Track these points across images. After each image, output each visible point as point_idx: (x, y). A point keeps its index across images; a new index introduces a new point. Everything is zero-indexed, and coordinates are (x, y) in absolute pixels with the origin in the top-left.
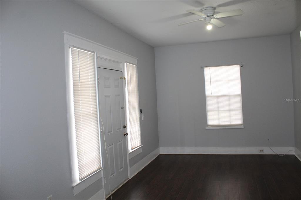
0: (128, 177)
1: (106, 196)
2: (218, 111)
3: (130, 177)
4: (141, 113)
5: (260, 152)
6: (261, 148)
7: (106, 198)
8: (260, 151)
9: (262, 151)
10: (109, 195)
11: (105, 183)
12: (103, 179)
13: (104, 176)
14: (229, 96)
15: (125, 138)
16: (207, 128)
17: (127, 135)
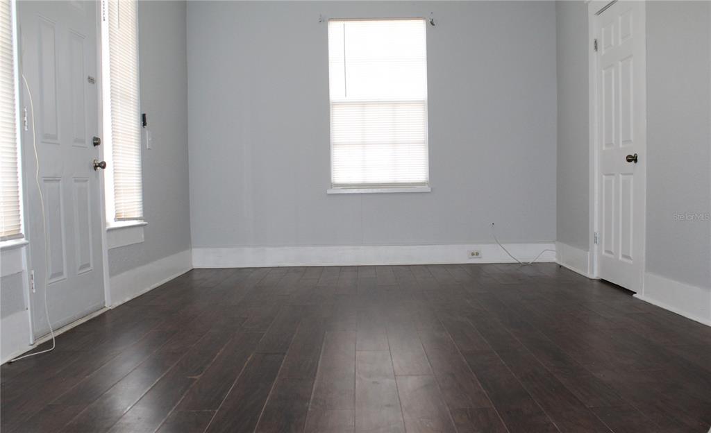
0: (104, 303)
1: (36, 339)
2: (364, 144)
3: (110, 303)
4: (144, 124)
5: (471, 256)
6: (474, 248)
7: (37, 344)
8: (473, 254)
9: (477, 254)
10: (44, 336)
11: (31, 294)
12: (26, 278)
13: (29, 270)
14: (395, 103)
15: (97, 176)
16: (329, 192)
17: (104, 167)
